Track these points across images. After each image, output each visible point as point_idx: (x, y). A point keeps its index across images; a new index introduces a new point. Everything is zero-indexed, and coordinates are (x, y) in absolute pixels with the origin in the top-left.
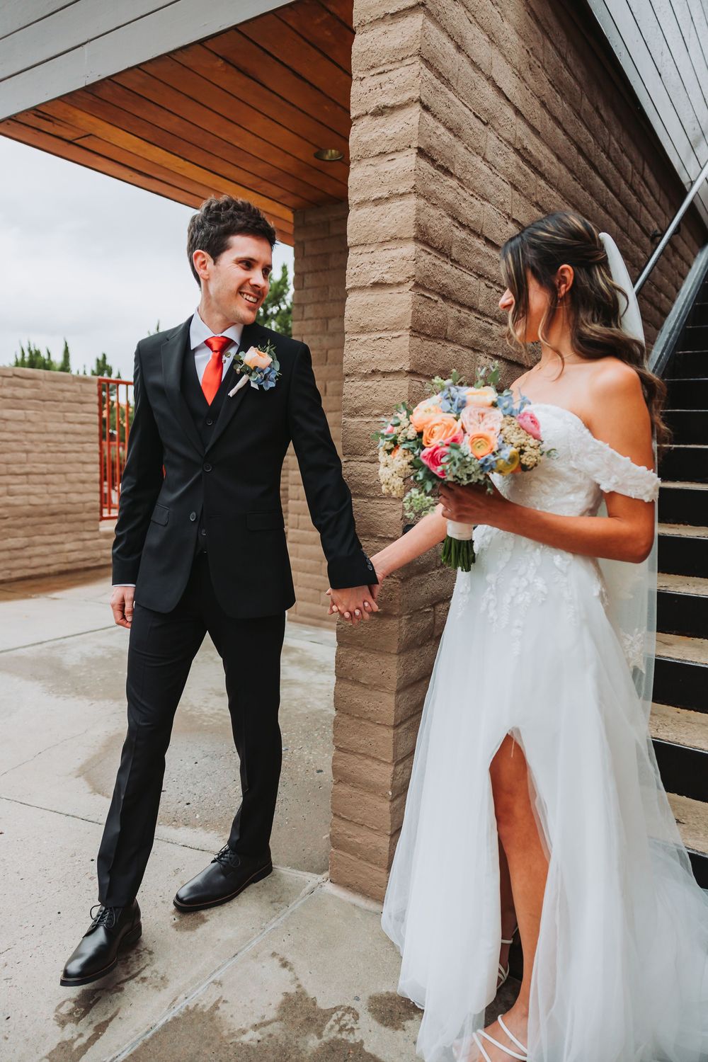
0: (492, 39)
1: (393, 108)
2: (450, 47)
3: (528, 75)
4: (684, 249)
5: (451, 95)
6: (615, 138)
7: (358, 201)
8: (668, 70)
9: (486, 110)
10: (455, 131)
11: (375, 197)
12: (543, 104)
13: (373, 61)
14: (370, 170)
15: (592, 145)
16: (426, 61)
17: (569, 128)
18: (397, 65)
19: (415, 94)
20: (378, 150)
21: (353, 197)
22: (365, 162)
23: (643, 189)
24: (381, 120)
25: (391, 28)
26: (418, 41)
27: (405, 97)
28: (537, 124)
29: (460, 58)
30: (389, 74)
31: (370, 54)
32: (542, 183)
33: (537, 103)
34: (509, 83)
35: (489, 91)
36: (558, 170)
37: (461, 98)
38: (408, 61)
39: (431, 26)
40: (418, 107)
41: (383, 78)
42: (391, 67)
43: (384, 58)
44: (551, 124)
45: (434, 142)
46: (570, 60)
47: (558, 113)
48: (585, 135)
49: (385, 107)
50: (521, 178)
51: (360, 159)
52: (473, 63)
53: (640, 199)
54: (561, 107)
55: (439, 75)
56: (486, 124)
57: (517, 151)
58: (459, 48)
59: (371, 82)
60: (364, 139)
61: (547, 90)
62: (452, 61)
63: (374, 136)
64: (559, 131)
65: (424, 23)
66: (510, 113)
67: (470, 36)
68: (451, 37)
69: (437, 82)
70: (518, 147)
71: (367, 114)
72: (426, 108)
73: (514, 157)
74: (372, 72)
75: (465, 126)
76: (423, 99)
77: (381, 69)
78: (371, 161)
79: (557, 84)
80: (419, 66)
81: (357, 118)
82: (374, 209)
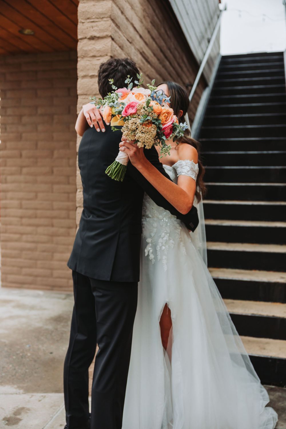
0: (132, 8)
1: (99, 38)
2: (120, 12)
3: (143, 20)
5: (120, 33)
6: (173, 43)
7: (82, 75)
8: (190, 12)
9: (131, 38)
10: (121, 47)
11: (91, 74)
12: (149, 32)
13: (88, 16)
14: (88, 63)
15: (165, 48)
16: (112, 20)
17: (157, 40)
18: (100, 20)
19: (110, 34)
20: (92, 54)
21: (80, 74)
22: (86, 59)
23: (183, 65)
24: (93, 42)
25: (97, 4)
26: (110, 12)
27: (105, 34)
28: (147, 41)
29: (122, 17)
30: (97, 23)
31: (87, 13)
32: (149, 66)
33: (146, 32)
34: (138, 25)
35: (131, 29)
36: (153, 59)
37: (123, 33)
38: (105, 19)
39: (114, 5)
40: (110, 39)
41: (94, 24)
42: (97, 20)
43: (94, 16)
44: (151, 40)
45: (116, 53)
46: (157, 12)
47: (154, 36)
48: (163, 44)
49: (95, 37)
50: (142, 64)
51: (83, 57)
52: (127, 19)
53: (182, 69)
54: (155, 33)
55: (117, 25)
56: (130, 43)
57: (141, 53)
58: (122, 13)
59: (87, 25)
60: (85, 49)
61: (150, 26)
62: (121, 19)
63: (90, 48)
64: (154, 43)
65: (112, 4)
66: (138, 37)
67: (125, 7)
68: (120, 9)
69: (116, 28)
70: (141, 51)
71: (86, 38)
72: (113, 39)
73: (140, 56)
74: (88, 21)
75: (125, 45)
76: (112, 36)
77: (92, 20)
78: (89, 59)
79: (153, 23)
80: (110, 22)
81: (81, 39)
82: (91, 80)
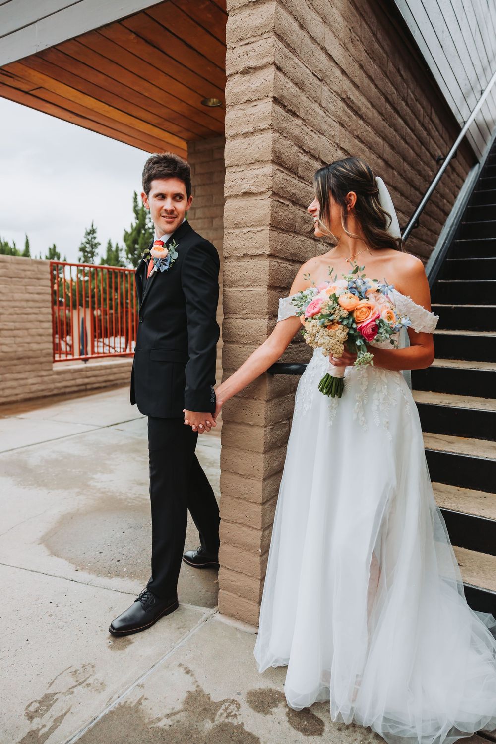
0: (325, 20)
1: (256, 69)
2: (295, 26)
3: (350, 46)
4: (460, 168)
5: (296, 60)
6: (412, 91)
7: (232, 134)
8: (447, 43)
9: (321, 71)
10: (299, 85)
11: (244, 131)
12: (361, 67)
13: (241, 35)
14: (240, 113)
15: (395, 96)
16: (278, 36)
17: (379, 83)
18: (258, 38)
19: (271, 59)
20: (245, 98)
21: (229, 132)
22: (236, 107)
23: (430, 126)
24: (247, 77)
25: (254, 12)
26: (273, 21)
27: (264, 61)
28: (357, 80)
29: (302, 33)
30: (253, 44)
31: (239, 31)
32: (361, 122)
33: (356, 66)
34: (337, 52)
35: (323, 57)
36: (372, 113)
37: (303, 62)
38: (265, 36)
39: (282, 11)
40: (273, 68)
41: (249, 47)
42: (253, 40)
43: (249, 33)
44: (366, 81)
45: (285, 93)
46: (379, 35)
47: (371, 73)
48: (391, 89)
49: (250, 68)
50: (346, 119)
51: (233, 105)
52: (312, 37)
53: (429, 134)
54: (373, 69)
55: (288, 46)
56: (321, 80)
57: (343, 99)
58: (302, 27)
59: (240, 50)
60: (236, 91)
61: (363, 56)
62: (297, 35)
63: (243, 88)
64: (372, 86)
65: (277, 8)
66: (338, 73)
67: (309, 18)
68: (296, 19)
69: (286, 51)
70: (344, 96)
71: (237, 73)
72: (279, 69)
73: (341, 104)
74: (241, 43)
75: (306, 82)
76: (277, 62)
77: (247, 41)
78: (241, 107)
79: (370, 53)
80: (273, 39)
81: (230, 76)
82: (243, 140)
